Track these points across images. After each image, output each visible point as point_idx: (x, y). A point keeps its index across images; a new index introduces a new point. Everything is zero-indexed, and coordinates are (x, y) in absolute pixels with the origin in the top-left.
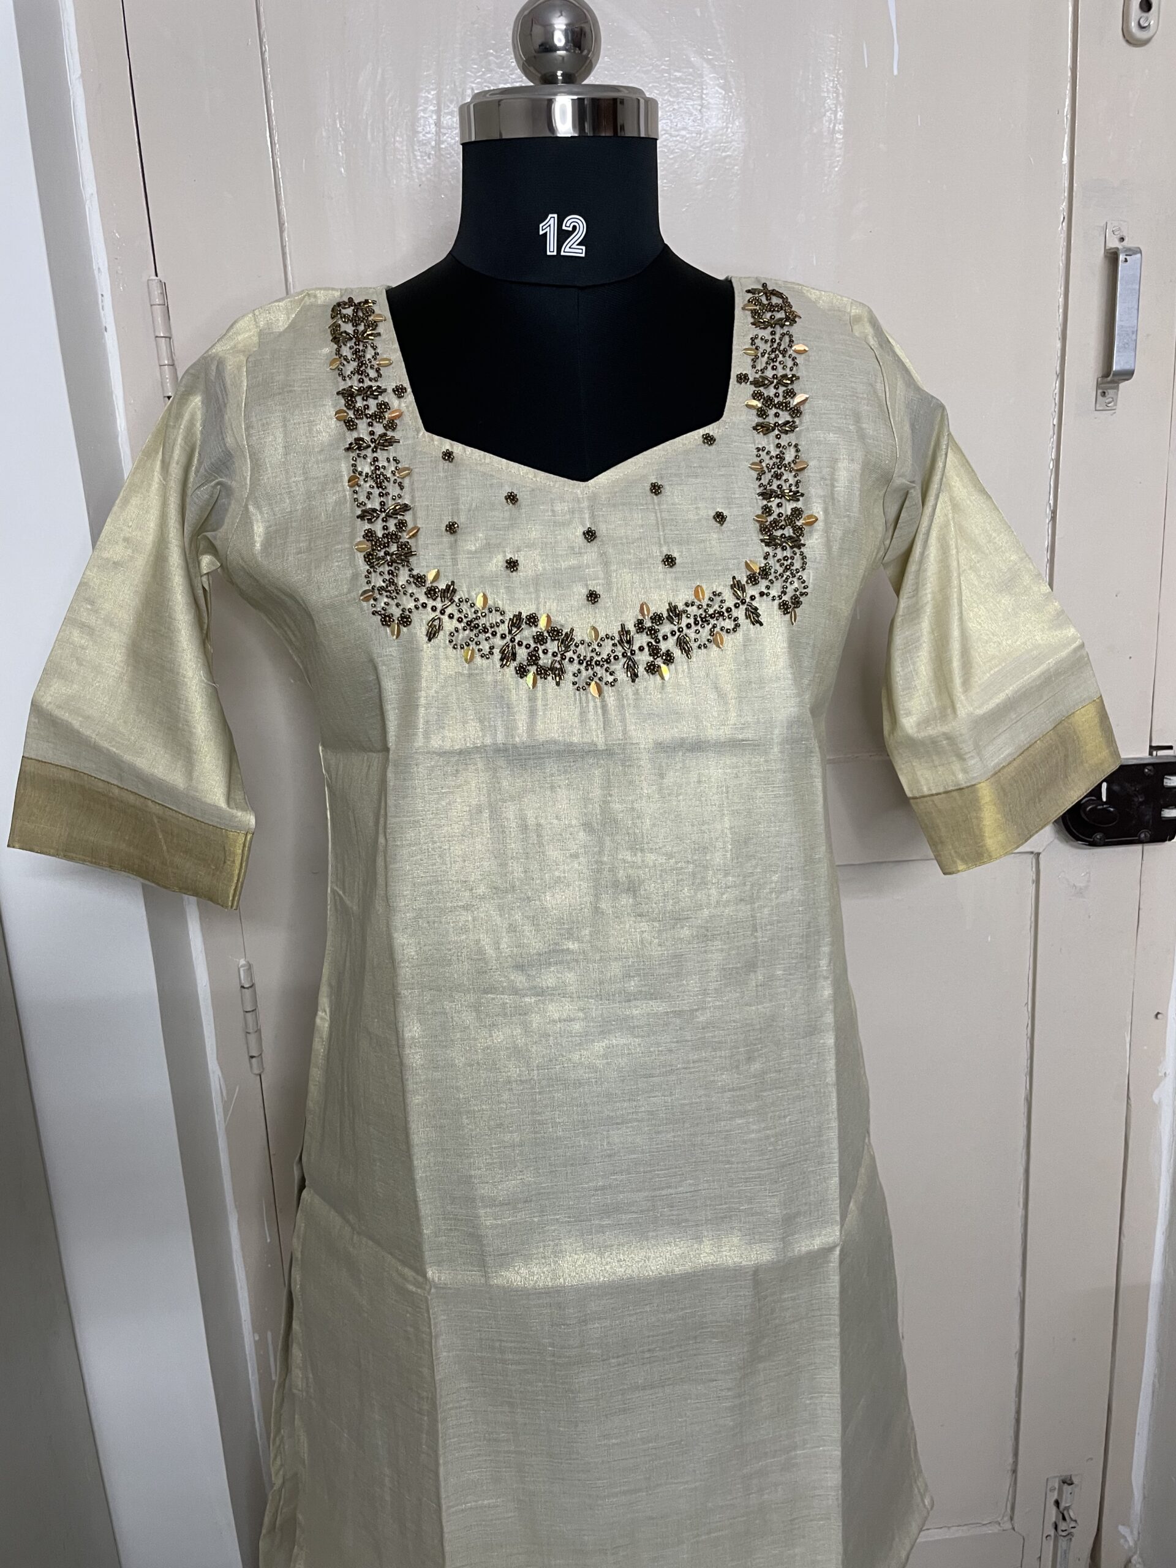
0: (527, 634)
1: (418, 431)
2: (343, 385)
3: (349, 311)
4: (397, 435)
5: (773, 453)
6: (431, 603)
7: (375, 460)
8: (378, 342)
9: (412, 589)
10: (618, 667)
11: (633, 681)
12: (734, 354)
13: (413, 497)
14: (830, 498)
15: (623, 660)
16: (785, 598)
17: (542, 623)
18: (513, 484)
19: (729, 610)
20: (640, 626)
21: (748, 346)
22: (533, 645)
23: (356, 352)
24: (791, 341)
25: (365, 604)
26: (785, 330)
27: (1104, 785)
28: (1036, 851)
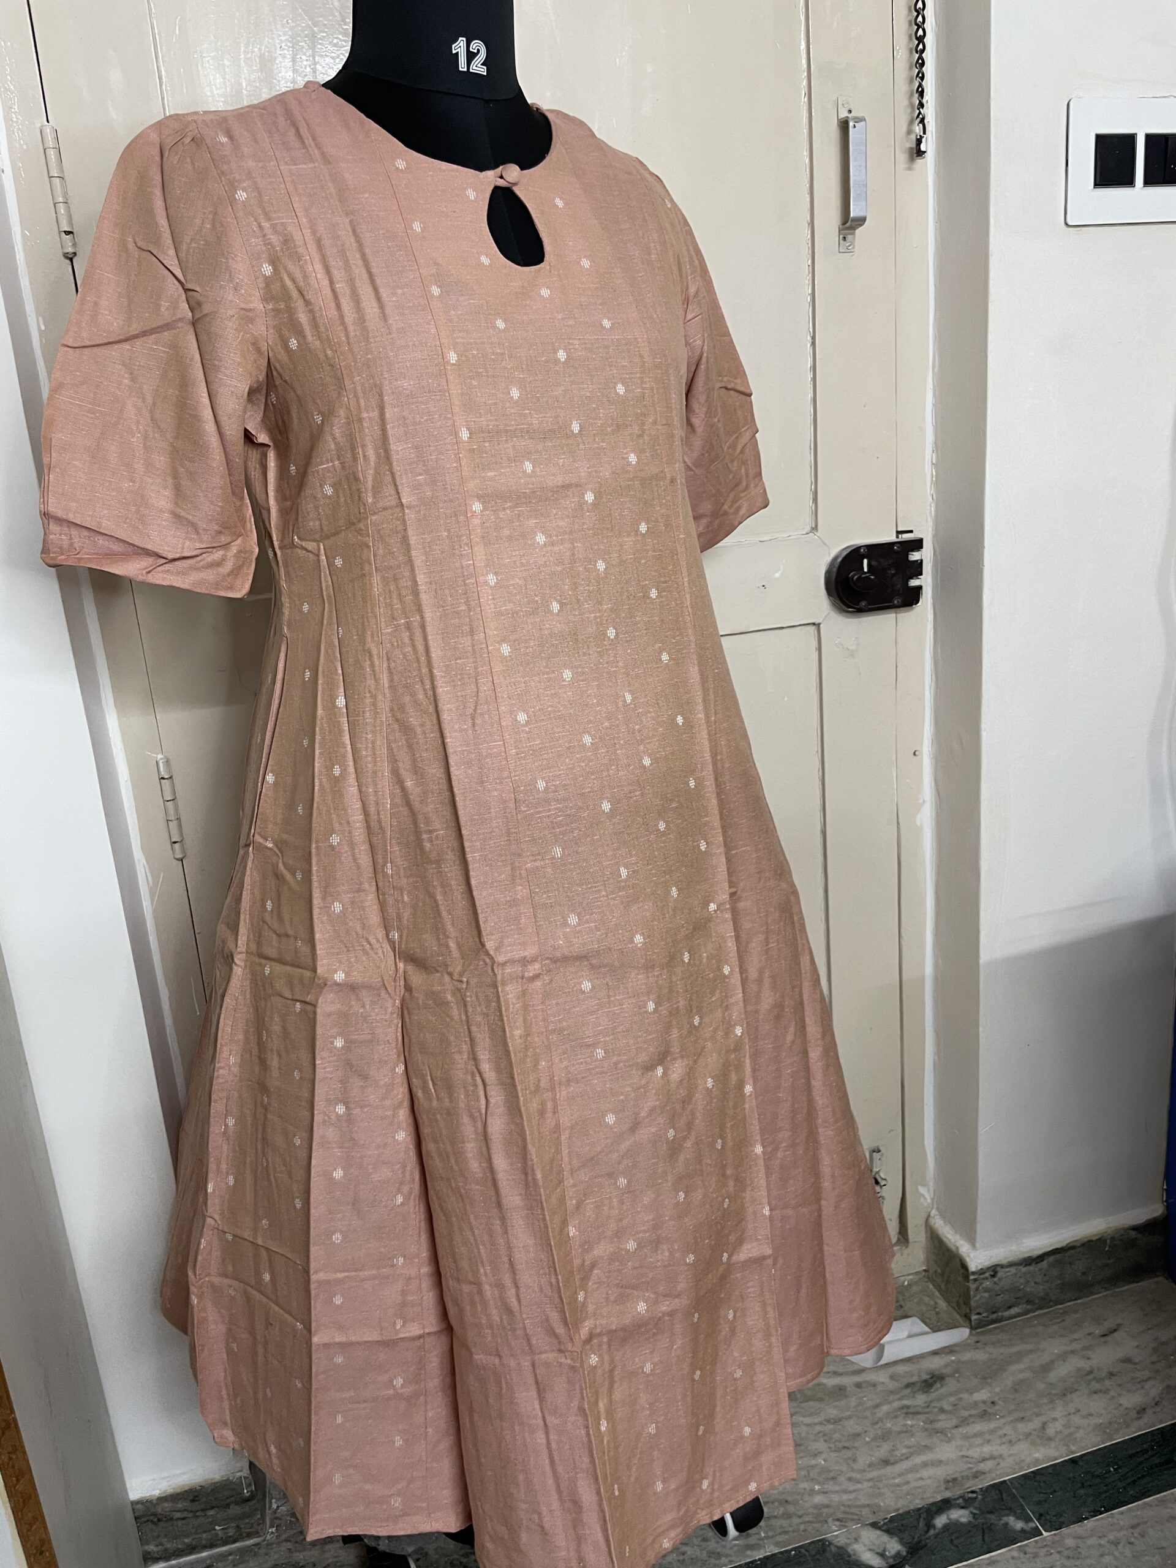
27: (865, 561)
28: (817, 621)
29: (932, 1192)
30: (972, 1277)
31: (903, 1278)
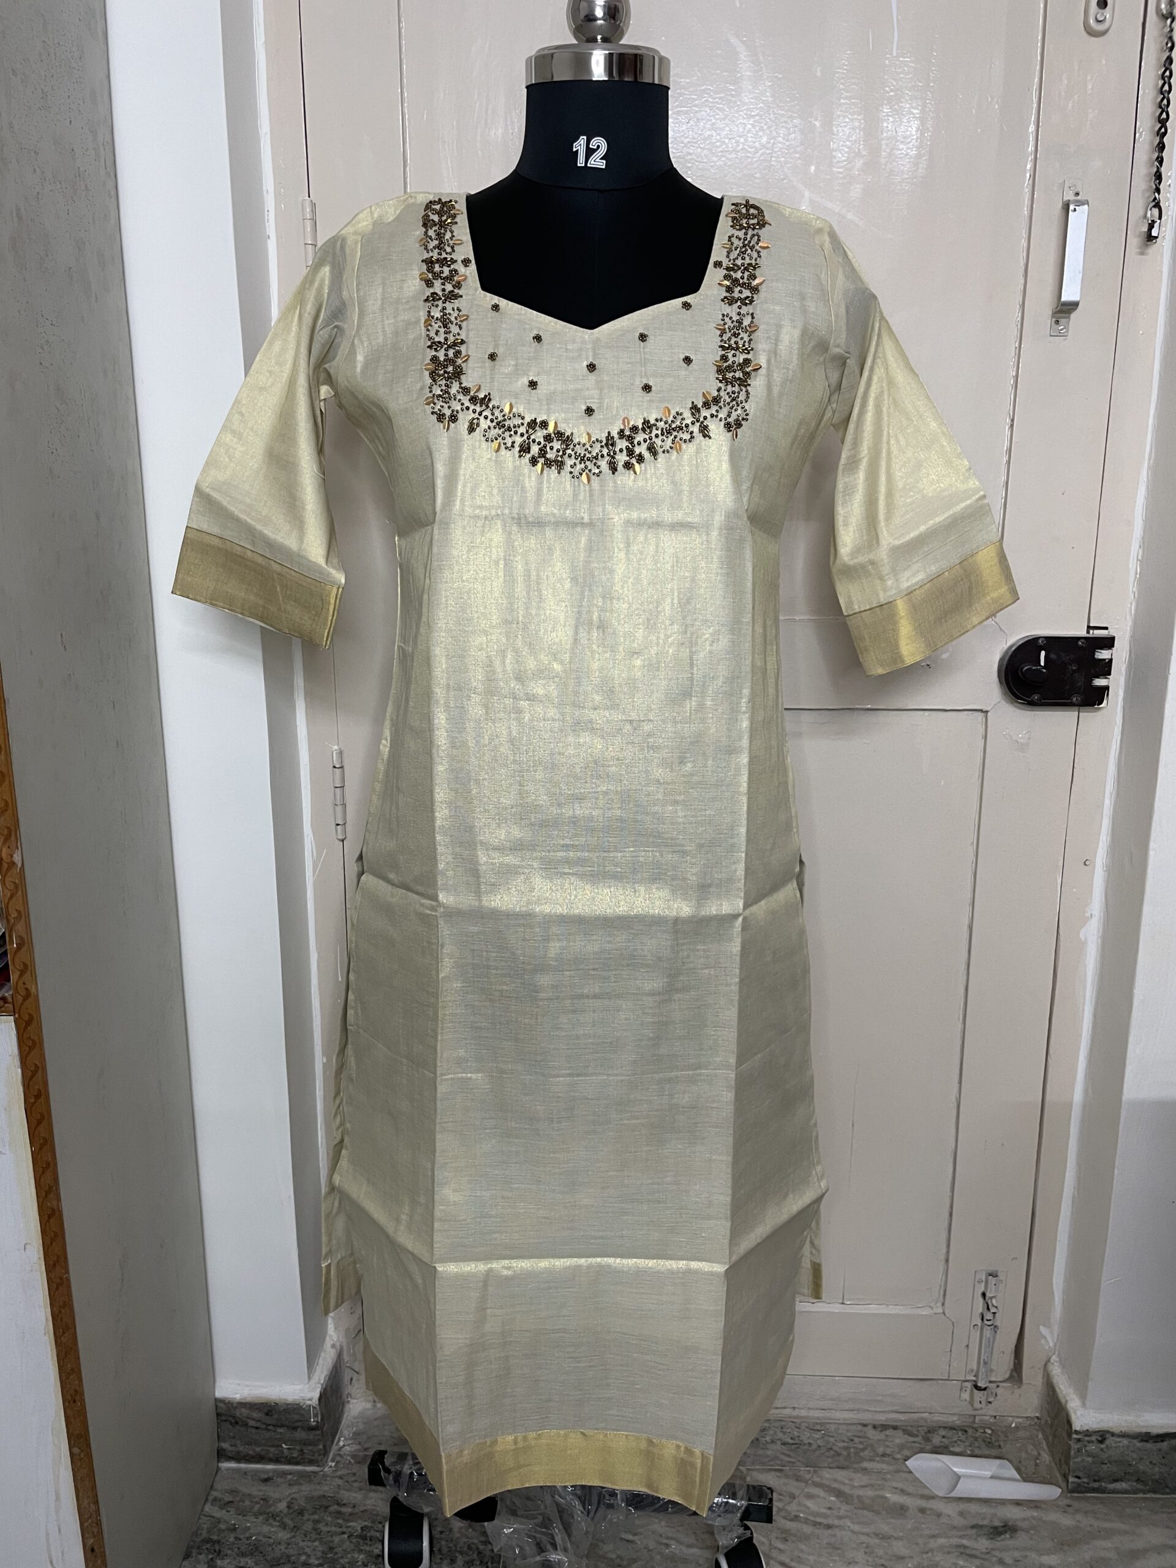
0: (539, 435)
1: (476, 290)
2: (426, 256)
3: (438, 207)
4: (461, 292)
5: (735, 319)
6: (472, 407)
7: (444, 308)
8: (454, 228)
9: (460, 396)
10: (604, 464)
11: (613, 473)
12: (714, 247)
13: (467, 335)
14: (774, 352)
15: (607, 458)
16: (729, 420)
17: (551, 428)
18: (539, 329)
19: (687, 426)
20: (621, 433)
21: (726, 242)
22: (543, 443)
23: (438, 234)
24: (759, 240)
25: (427, 406)
26: (755, 232)
27: (1043, 653)
28: (984, 709)
29: (1056, 1335)
31: (1010, 1419)
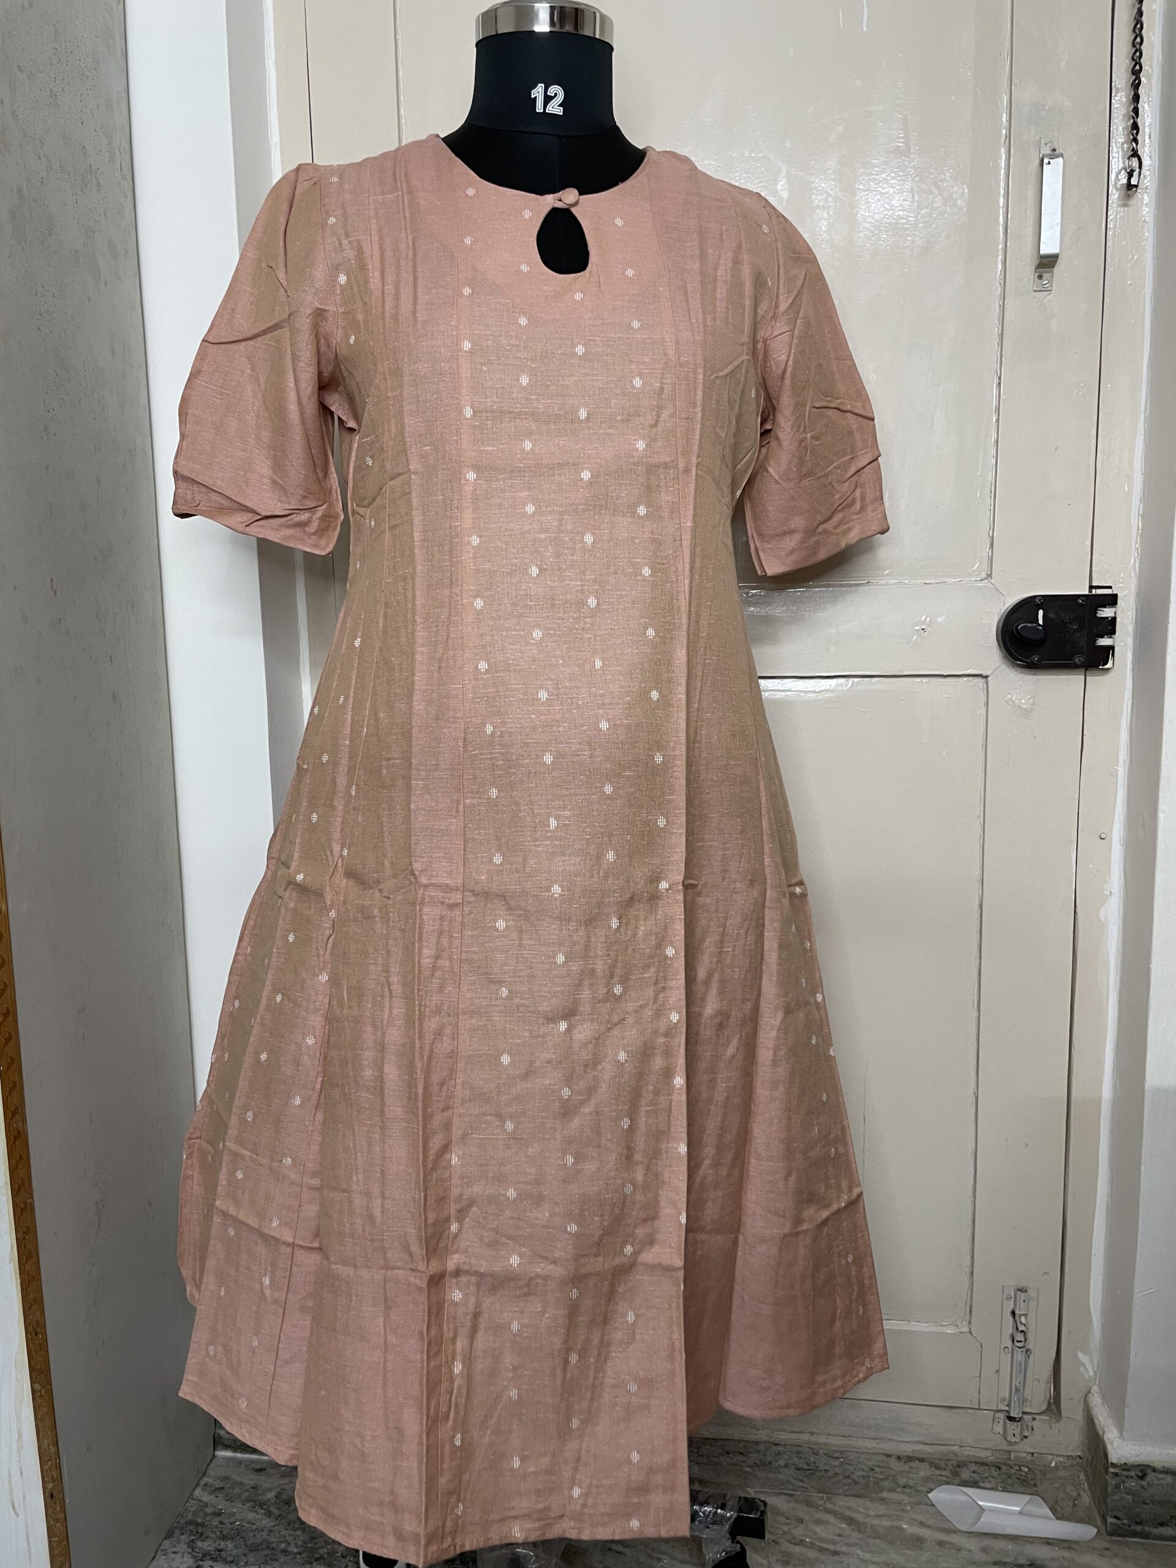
27: (1041, 612)
28: (985, 674)
29: (1096, 1362)
30: (1111, 1470)
31: (1050, 1457)
